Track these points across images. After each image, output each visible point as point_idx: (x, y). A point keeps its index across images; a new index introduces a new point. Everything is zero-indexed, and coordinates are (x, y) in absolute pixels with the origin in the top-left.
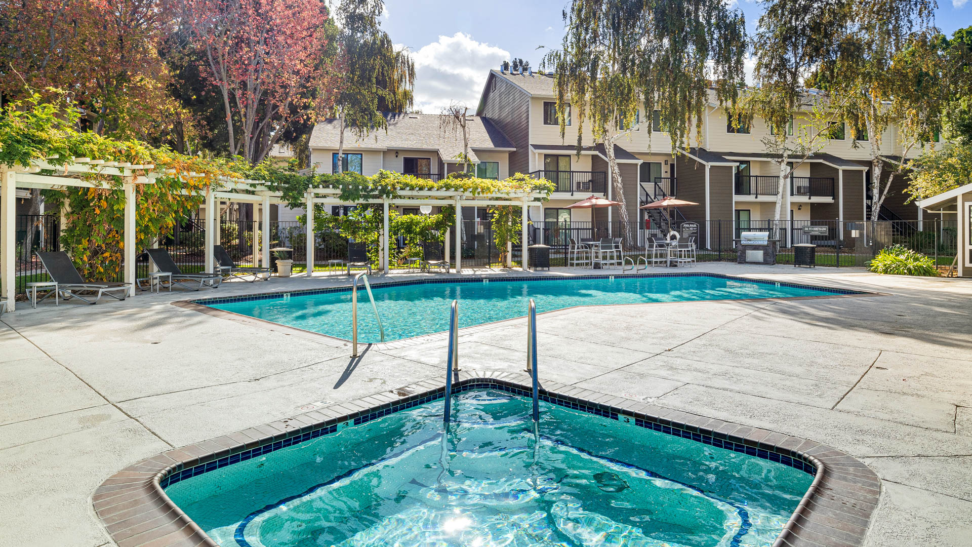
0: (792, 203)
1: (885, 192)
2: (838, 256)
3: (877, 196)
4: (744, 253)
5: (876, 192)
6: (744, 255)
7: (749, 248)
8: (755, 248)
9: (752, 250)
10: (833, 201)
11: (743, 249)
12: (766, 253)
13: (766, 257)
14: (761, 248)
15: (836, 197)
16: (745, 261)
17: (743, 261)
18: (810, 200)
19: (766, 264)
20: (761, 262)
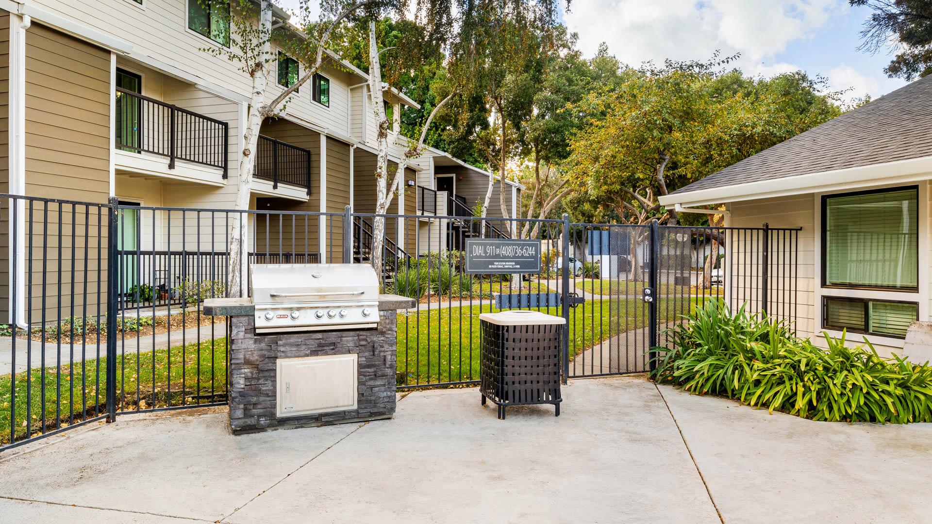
3: (385, 191)
4: (265, 369)
5: (383, 184)
6: (266, 387)
7: (292, 345)
8: (320, 345)
9: (307, 355)
10: (308, 198)
11: (261, 356)
12: (369, 367)
13: (372, 383)
14: (349, 340)
15: (313, 190)
16: (272, 415)
17: (259, 416)
18: (276, 191)
19: (372, 414)
20: (350, 412)
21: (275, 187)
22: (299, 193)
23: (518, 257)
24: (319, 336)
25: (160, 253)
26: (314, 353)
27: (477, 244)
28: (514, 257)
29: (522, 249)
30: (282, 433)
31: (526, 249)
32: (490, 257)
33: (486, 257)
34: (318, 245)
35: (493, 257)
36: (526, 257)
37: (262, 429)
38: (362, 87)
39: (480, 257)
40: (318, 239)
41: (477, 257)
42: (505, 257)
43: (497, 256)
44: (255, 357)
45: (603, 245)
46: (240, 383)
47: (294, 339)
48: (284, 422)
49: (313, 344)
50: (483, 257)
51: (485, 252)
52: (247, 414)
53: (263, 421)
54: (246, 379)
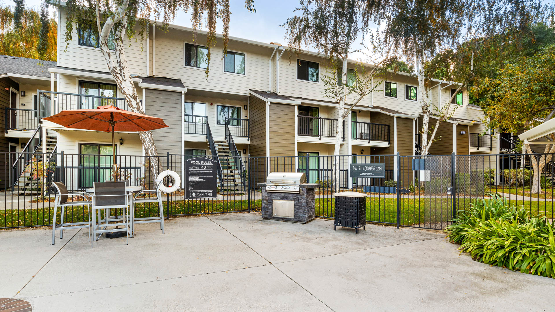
0: (354, 147)
1: (433, 137)
2: (399, 199)
3: (426, 140)
4: (270, 202)
5: (425, 136)
6: (270, 207)
7: (276, 196)
8: (283, 197)
9: (279, 200)
10: (389, 145)
11: (269, 198)
12: (297, 205)
13: (298, 211)
14: (291, 196)
15: (391, 142)
16: (271, 216)
17: (268, 215)
18: (370, 144)
19: (298, 221)
20: (292, 219)
21: (369, 142)
22: (385, 144)
23: (373, 171)
24: (283, 194)
25: (314, 170)
26: (282, 199)
27: (354, 166)
28: (371, 171)
29: (375, 168)
30: (274, 221)
31: (377, 168)
32: (360, 171)
33: (358, 171)
34: (393, 167)
35: (361, 171)
36: (377, 171)
37: (269, 219)
38: (438, 86)
39: (356, 171)
40: (393, 164)
41: (354, 171)
42: (367, 171)
43: (364, 170)
44: (267, 198)
45: (421, 166)
46: (264, 205)
47: (276, 194)
48: (274, 218)
49: (281, 196)
50: (357, 171)
51: (358, 169)
52: (265, 214)
53: (269, 216)
54: (265, 204)
